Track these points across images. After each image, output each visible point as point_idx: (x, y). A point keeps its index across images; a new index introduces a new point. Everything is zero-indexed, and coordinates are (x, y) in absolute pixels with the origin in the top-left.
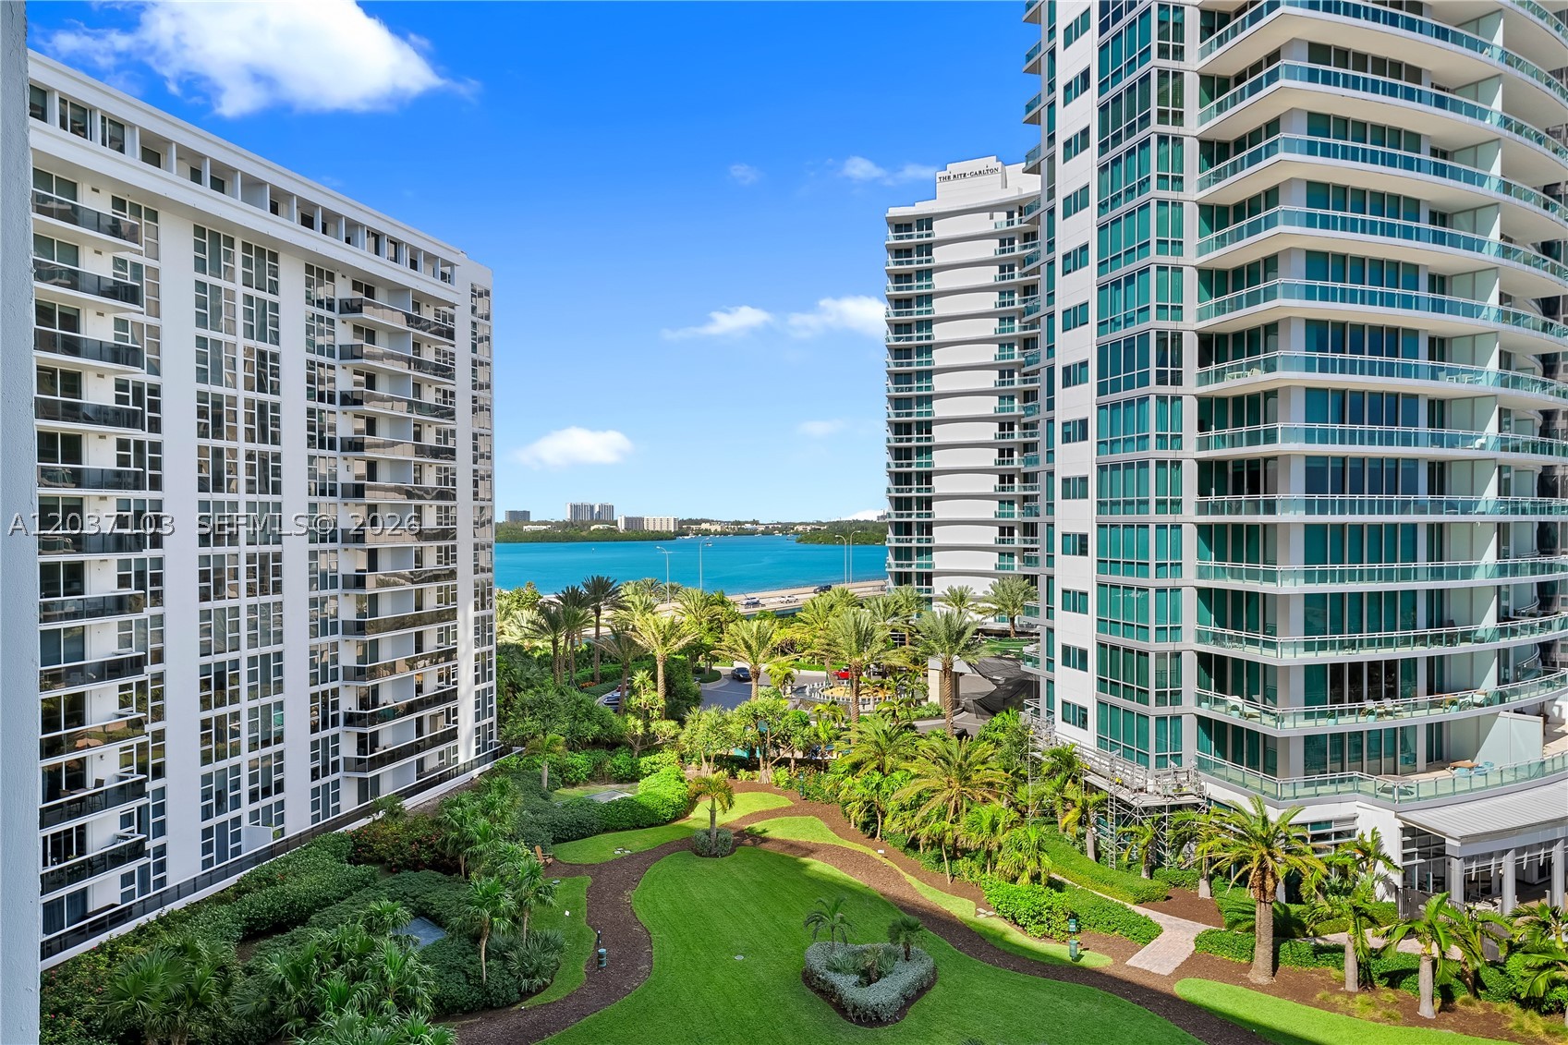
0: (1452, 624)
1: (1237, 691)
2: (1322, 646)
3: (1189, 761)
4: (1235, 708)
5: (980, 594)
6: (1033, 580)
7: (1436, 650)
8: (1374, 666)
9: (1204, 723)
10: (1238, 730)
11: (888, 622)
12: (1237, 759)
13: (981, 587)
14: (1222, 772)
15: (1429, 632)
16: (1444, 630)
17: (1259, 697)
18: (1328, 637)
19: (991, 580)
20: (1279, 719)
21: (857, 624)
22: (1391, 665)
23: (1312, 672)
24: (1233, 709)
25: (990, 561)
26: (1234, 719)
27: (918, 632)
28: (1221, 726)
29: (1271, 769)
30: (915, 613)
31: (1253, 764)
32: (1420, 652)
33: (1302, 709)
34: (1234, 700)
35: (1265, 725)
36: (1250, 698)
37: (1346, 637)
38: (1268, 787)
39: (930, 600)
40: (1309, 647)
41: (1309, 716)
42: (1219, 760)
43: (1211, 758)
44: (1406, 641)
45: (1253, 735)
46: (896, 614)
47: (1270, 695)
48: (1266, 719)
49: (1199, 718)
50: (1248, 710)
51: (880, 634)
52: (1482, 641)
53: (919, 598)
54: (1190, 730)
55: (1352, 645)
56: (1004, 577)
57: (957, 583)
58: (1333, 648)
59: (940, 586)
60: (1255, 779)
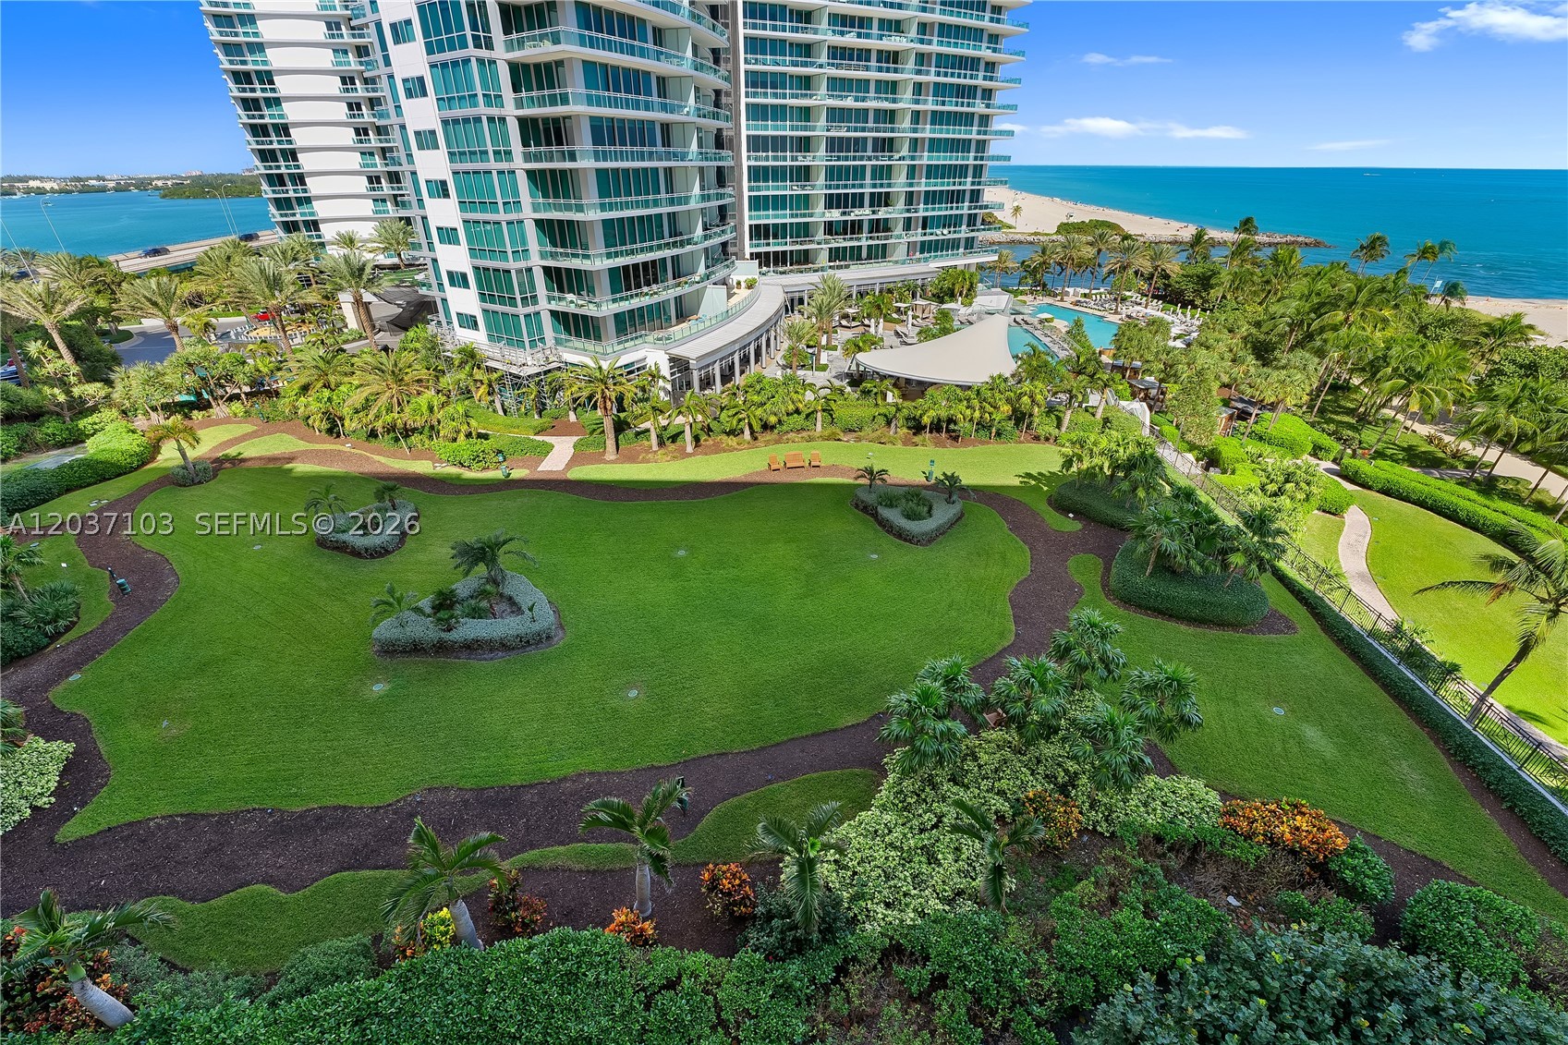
0: (681, 234)
1: (571, 291)
2: (616, 255)
3: (550, 342)
4: (572, 302)
5: (366, 236)
6: (408, 221)
7: (675, 251)
8: (645, 264)
9: (554, 314)
10: (575, 316)
11: (291, 267)
12: (578, 335)
13: (365, 230)
14: (570, 344)
15: (671, 240)
16: (678, 239)
17: (584, 293)
18: (619, 249)
19: (372, 224)
20: (598, 305)
21: (262, 271)
22: (654, 262)
23: (613, 272)
24: (571, 303)
25: (367, 207)
26: (572, 309)
27: (322, 272)
28: (565, 314)
29: (598, 338)
30: (312, 256)
31: (587, 336)
32: (667, 253)
33: (610, 297)
34: (570, 297)
35: (591, 311)
36: (579, 294)
37: (629, 247)
38: (599, 349)
39: (322, 245)
40: (609, 256)
41: (614, 301)
42: (568, 337)
43: (563, 336)
44: (660, 247)
45: (585, 317)
46: (295, 259)
47: (591, 291)
48: (591, 306)
49: (551, 311)
50: (580, 302)
51: (288, 278)
52: (696, 244)
53: (312, 244)
54: (547, 320)
55: (632, 252)
56: (382, 220)
57: (344, 228)
58: (622, 256)
59: (328, 232)
60: (590, 345)
